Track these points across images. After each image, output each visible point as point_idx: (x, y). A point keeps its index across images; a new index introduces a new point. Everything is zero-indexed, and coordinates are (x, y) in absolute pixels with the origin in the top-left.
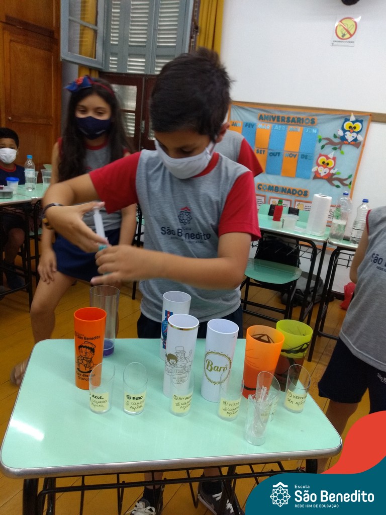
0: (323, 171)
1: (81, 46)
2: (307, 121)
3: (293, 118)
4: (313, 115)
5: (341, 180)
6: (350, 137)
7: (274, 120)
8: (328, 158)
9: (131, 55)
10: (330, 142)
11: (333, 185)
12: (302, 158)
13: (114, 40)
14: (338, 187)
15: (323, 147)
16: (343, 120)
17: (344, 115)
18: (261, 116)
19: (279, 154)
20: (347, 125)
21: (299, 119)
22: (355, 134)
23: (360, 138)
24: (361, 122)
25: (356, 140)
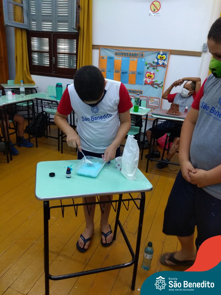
0: (149, 80)
1: (15, 15)
2: (139, 55)
3: (132, 54)
4: (143, 52)
5: (158, 85)
6: (161, 62)
7: (123, 55)
9: (43, 21)
10: (152, 66)
11: (154, 87)
12: (138, 74)
13: (33, 12)
15: (148, 68)
17: (157, 51)
18: (116, 53)
19: (127, 72)
20: (159, 57)
21: (135, 54)
22: (163, 61)
23: (166, 63)
24: (166, 54)
25: (163, 64)
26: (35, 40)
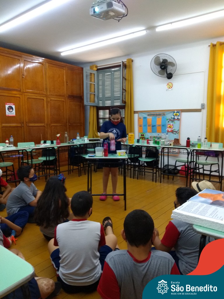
0: (170, 130)
1: (90, 99)
2: (162, 114)
3: (158, 114)
4: (164, 112)
5: (176, 132)
6: (176, 118)
7: (152, 115)
8: (171, 125)
9: (106, 100)
10: (171, 120)
11: (174, 134)
12: (162, 126)
13: (101, 96)
14: (175, 134)
15: (168, 122)
16: (173, 113)
17: (173, 111)
18: (148, 115)
19: (155, 126)
20: (174, 114)
21: (160, 114)
22: (177, 117)
23: (179, 117)
24: (178, 112)
25: (178, 118)
26: (101, 112)
